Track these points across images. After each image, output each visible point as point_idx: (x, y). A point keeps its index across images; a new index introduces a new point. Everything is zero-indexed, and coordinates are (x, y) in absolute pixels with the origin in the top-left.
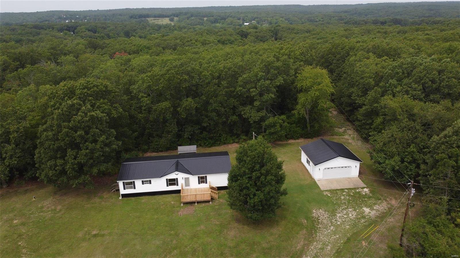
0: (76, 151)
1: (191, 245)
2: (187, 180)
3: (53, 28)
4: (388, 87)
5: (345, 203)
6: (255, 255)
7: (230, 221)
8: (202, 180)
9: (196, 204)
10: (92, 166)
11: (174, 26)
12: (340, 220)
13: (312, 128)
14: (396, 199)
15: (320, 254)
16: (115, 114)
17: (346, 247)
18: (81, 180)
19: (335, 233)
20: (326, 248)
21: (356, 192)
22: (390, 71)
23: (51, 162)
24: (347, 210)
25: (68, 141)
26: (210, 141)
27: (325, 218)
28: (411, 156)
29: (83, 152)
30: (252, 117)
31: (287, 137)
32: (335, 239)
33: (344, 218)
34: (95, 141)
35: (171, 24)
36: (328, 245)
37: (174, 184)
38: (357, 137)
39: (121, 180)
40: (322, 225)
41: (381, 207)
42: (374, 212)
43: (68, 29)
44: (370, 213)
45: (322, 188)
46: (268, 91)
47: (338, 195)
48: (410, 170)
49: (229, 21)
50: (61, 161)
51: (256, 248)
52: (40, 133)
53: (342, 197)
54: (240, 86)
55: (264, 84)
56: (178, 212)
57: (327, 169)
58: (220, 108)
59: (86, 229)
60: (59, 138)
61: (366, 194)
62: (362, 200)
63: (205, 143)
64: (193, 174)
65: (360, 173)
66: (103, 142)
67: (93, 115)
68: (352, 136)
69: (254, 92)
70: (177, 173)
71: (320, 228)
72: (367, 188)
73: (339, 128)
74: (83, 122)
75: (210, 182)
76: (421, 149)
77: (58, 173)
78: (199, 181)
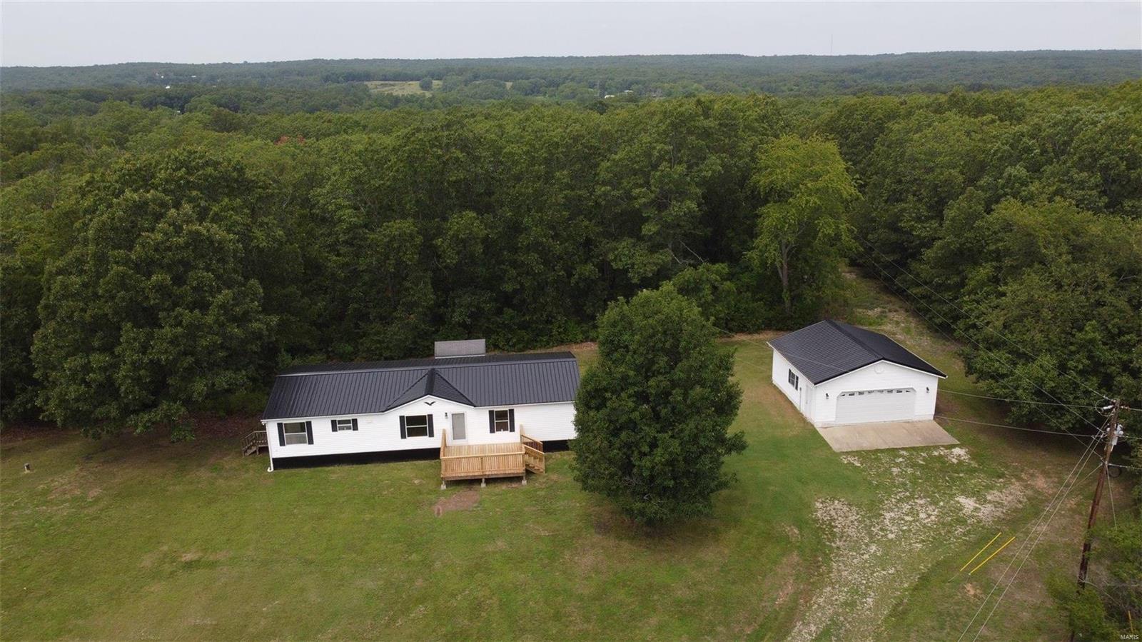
0: (148, 329)
1: (467, 592)
2: (458, 419)
3: (131, 101)
4: (1003, 187)
5: (904, 484)
6: (655, 619)
7: (578, 528)
8: (501, 421)
9: (483, 485)
10: (190, 373)
11: (431, 100)
12: (894, 529)
13: (795, 303)
14: (1046, 474)
15: (845, 619)
16: (260, 238)
17: (920, 599)
18: (156, 415)
19: (882, 562)
20: (862, 603)
21: (932, 457)
22: (1006, 147)
23: (75, 360)
24: (910, 503)
25: (123, 299)
26: (523, 333)
27: (852, 522)
28: (1086, 354)
29: (167, 331)
30: (636, 267)
31: (730, 326)
32: (884, 578)
33: (906, 522)
34: (204, 307)
35: (424, 96)
36: (865, 594)
37: (421, 432)
38: (918, 328)
39: (271, 416)
40: (845, 541)
41: (1008, 495)
42: (989, 507)
43: (169, 102)
44: (976, 509)
45: (836, 447)
46: (682, 194)
47: (883, 464)
48: (1084, 392)
49: (568, 91)
50: (102, 358)
51: (658, 600)
52: (48, 281)
53: (895, 470)
54: (604, 183)
55: (669, 175)
56: (431, 504)
57: (847, 396)
58: (550, 240)
59: (165, 548)
60: (100, 292)
61: (960, 463)
62: (951, 478)
63: (508, 340)
64: (475, 404)
65: (938, 411)
66: (222, 306)
67: (198, 233)
68: (903, 325)
69: (643, 196)
70: (430, 398)
71: (838, 548)
72: (961, 446)
73: (866, 309)
74: (169, 249)
75: (521, 427)
76: (1113, 337)
77: (92, 391)
78: (491, 423)
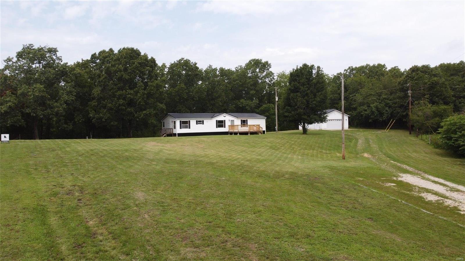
2: (232, 122)
8: (244, 123)
37: (222, 126)
39: (178, 118)
70: (225, 114)
78: (241, 124)
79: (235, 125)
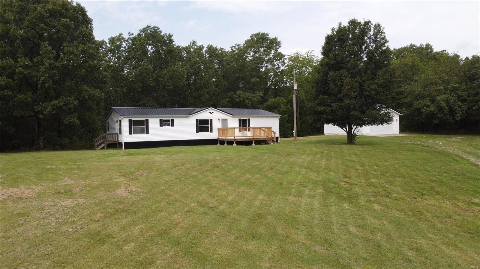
2: (225, 123)
8: (244, 125)
37: (206, 130)
70: (211, 110)
75: (253, 128)
78: (240, 126)
79: (228, 127)
